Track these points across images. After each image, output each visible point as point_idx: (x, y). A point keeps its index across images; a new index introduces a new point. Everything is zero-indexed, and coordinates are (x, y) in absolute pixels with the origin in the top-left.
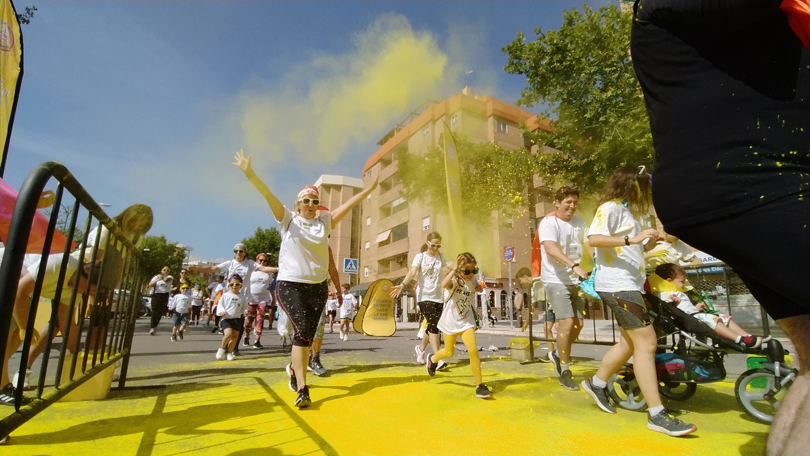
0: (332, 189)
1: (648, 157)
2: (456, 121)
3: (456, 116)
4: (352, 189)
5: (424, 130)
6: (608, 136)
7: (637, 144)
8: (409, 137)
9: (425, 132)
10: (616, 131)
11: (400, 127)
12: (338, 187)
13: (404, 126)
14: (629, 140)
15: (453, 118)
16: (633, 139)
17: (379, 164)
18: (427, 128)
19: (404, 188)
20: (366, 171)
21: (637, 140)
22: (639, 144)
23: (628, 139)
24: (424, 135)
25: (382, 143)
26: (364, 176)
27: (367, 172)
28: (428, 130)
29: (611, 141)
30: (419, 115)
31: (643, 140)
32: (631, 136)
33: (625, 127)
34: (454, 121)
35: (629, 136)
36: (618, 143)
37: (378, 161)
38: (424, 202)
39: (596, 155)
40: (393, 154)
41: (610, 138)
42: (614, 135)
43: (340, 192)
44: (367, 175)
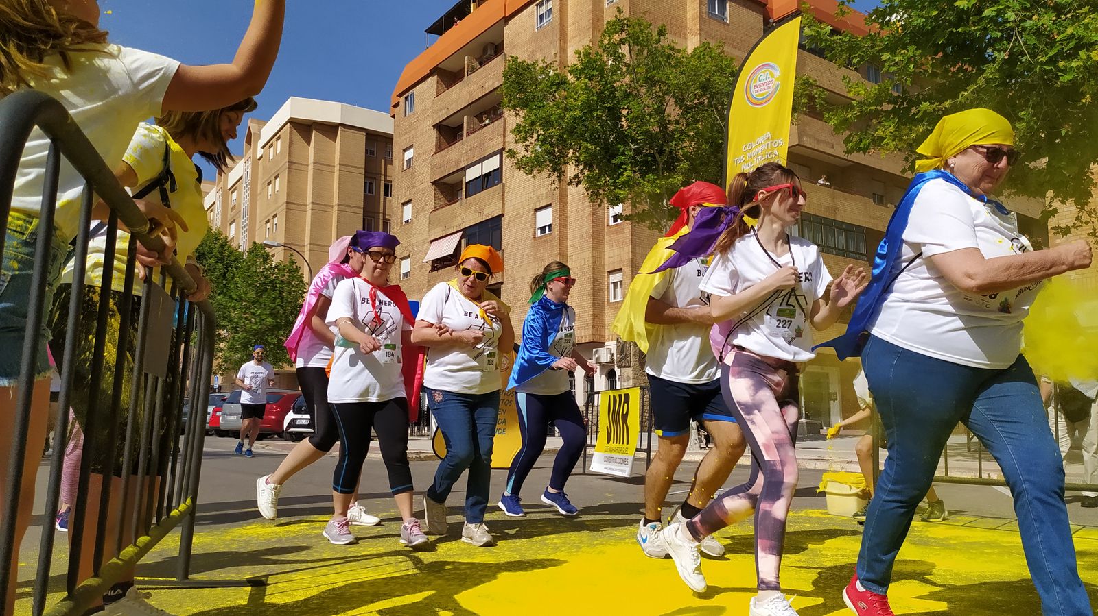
0: (314, 131)
1: (1084, 101)
4: (364, 135)
5: (541, 4)
6: (999, 51)
7: (1062, 71)
8: (507, 19)
9: (543, 10)
10: (1017, 40)
12: (329, 129)
14: (1046, 63)
16: (1053, 61)
17: (433, 80)
20: (400, 95)
21: (1061, 64)
22: (1064, 71)
23: (1044, 59)
24: (541, 17)
25: (439, 28)
26: (396, 106)
27: (403, 98)
28: (550, 5)
29: (1005, 61)
31: (1074, 64)
32: (1051, 54)
33: (1038, 32)
35: (1046, 54)
36: (1019, 68)
37: (431, 73)
38: (559, 177)
39: (973, 92)
40: (466, 57)
41: (1005, 55)
42: (1013, 48)
43: (335, 140)
44: (402, 104)
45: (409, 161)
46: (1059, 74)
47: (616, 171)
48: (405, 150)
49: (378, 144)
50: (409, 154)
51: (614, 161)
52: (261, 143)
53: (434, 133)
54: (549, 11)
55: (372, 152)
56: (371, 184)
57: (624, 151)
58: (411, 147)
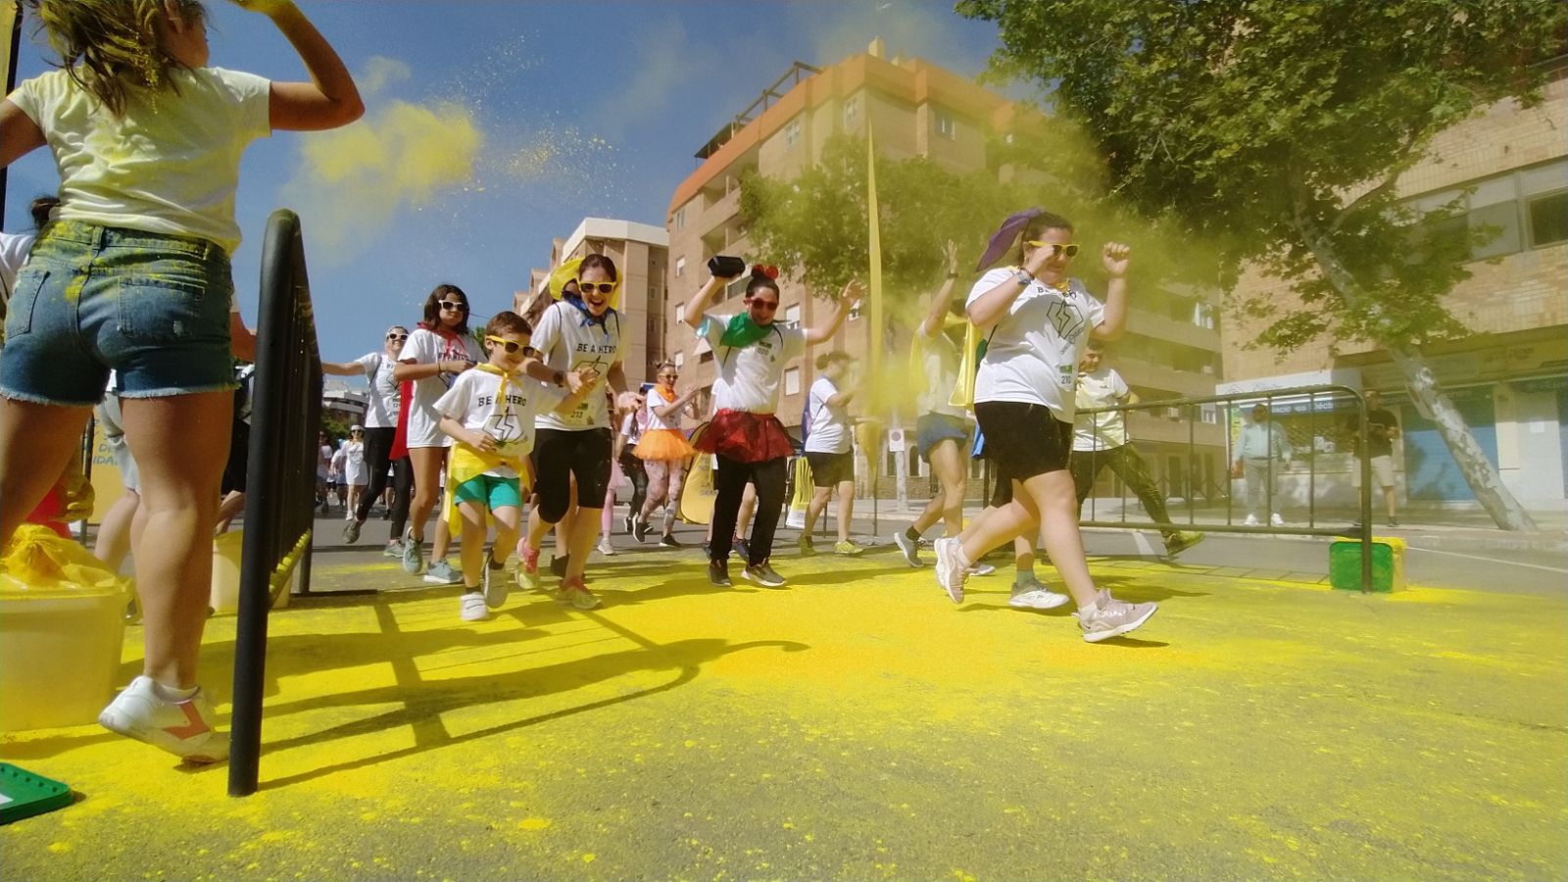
0: (605, 246)
1: (1216, 195)
2: (855, 112)
3: (854, 101)
4: (647, 248)
5: (790, 128)
6: (1145, 152)
7: (1197, 169)
8: (761, 143)
9: (792, 133)
10: (1160, 143)
11: (741, 122)
12: (618, 244)
13: (750, 120)
14: (1184, 162)
15: (849, 105)
16: (1190, 160)
17: (700, 198)
18: (796, 124)
19: (752, 246)
20: (673, 212)
21: (1197, 162)
22: (1200, 169)
23: (1182, 159)
24: (790, 139)
25: (705, 154)
26: (671, 221)
27: (676, 215)
28: (798, 128)
29: (1149, 163)
30: (781, 97)
31: (1208, 163)
32: (1188, 153)
33: (1178, 136)
34: (850, 110)
35: (1185, 153)
36: (1162, 168)
37: (700, 191)
38: (789, 276)
39: (1121, 190)
40: (728, 178)
41: (1150, 157)
42: (1157, 150)
43: (622, 253)
44: (675, 220)
45: (681, 269)
46: (1195, 172)
47: (835, 270)
48: (678, 260)
49: (657, 256)
50: (681, 263)
51: (834, 261)
52: (564, 258)
53: (701, 244)
54: (797, 133)
55: (654, 263)
56: (653, 290)
57: (842, 252)
58: (683, 256)
